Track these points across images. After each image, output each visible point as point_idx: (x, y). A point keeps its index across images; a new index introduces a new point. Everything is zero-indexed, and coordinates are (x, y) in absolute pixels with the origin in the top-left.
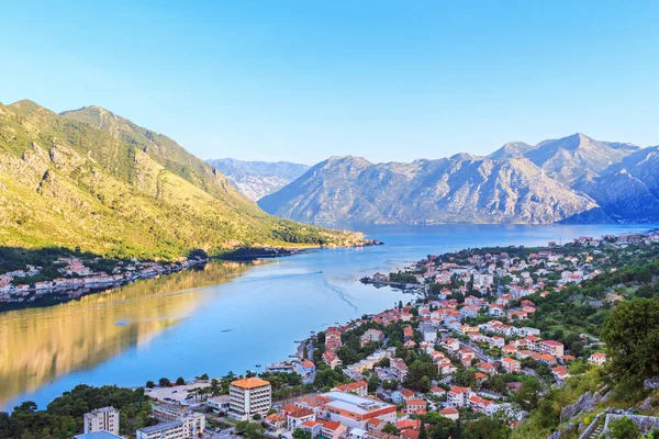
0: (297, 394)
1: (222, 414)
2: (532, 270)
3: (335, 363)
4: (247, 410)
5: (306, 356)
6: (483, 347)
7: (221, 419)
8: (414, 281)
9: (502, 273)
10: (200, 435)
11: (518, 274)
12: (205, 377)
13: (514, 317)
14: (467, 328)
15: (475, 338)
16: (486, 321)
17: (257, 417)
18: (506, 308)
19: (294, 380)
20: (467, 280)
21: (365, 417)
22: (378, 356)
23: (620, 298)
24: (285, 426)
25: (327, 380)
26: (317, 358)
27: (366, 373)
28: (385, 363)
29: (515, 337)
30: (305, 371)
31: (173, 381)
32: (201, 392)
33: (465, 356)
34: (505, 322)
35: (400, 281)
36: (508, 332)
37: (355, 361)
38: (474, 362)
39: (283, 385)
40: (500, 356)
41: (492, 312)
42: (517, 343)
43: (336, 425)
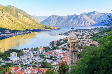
0: (50, 50)
1: (36, 54)
2: (89, 32)
3: (56, 46)
4: (41, 53)
5: (50, 45)
6: (83, 43)
7: (36, 55)
8: (68, 34)
9: (83, 33)
10: (32, 57)
11: (86, 33)
12: (32, 48)
13: (88, 38)
14: (79, 40)
15: (81, 41)
16: (83, 39)
17: (43, 54)
18: (86, 36)
19: (49, 48)
20: (77, 34)
21: (63, 54)
22: (64, 45)
23: (107, 34)
24: (48, 55)
25: (55, 48)
26: (53, 45)
27: (62, 47)
28: (65, 46)
29: (88, 41)
30: (51, 47)
31: (27, 49)
32: (32, 50)
33: (80, 44)
34: (86, 38)
35: (66, 34)
36: (87, 40)
37: (59, 45)
38: (81, 45)
39: (47, 49)
40: (86, 44)
41: (84, 37)
42: (89, 42)
43: (57, 55)
